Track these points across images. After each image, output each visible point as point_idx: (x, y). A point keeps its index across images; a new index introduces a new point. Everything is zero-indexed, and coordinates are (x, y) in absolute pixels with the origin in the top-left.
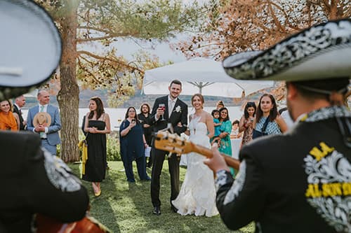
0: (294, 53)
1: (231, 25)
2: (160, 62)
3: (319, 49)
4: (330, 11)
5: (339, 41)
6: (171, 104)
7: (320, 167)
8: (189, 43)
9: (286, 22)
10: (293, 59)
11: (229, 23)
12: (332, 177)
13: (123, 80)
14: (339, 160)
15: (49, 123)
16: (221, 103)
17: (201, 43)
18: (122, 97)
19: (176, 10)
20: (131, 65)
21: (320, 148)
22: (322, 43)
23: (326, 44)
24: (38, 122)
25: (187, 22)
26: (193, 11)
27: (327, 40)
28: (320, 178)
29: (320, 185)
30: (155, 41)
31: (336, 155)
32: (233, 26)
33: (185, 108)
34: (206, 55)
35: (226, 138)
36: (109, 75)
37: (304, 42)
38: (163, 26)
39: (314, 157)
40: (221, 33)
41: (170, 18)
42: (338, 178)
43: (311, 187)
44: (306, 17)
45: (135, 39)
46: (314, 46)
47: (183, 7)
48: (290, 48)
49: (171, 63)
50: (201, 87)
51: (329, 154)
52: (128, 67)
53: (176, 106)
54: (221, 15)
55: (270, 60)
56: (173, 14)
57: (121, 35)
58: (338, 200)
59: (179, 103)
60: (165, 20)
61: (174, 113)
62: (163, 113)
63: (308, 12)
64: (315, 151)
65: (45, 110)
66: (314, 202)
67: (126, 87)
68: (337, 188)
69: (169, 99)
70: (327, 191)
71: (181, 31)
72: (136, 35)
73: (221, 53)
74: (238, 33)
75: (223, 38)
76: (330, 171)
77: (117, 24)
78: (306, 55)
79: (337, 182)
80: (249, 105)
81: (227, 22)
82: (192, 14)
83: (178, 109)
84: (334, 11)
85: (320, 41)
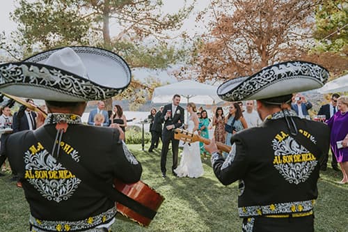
0: (254, 86)
1: (204, 61)
2: (161, 83)
3: (269, 82)
4: (262, 53)
5: (280, 76)
6: (174, 108)
7: (281, 146)
8: (179, 70)
9: (237, 59)
10: (254, 90)
11: (203, 59)
12: (288, 152)
13: (139, 94)
14: (292, 141)
15: (103, 121)
16: (201, 108)
17: (187, 71)
18: (138, 104)
19: (171, 51)
20: (144, 85)
21: (281, 135)
22: (270, 79)
23: (272, 79)
24: (97, 119)
25: (178, 58)
26: (182, 52)
27: (273, 77)
28: (281, 153)
29: (281, 156)
30: (159, 70)
31: (290, 139)
32: (206, 61)
33: (182, 111)
34: (190, 78)
35: (205, 130)
36: (130, 91)
37: (259, 79)
38: (164, 61)
39: (278, 140)
40: (198, 65)
41: (168, 56)
42: (291, 152)
43: (276, 157)
44: (248, 56)
45: (146, 69)
46: (265, 81)
47: (175, 49)
48: (251, 83)
49: (168, 84)
50: (188, 98)
51: (286, 138)
52: (142, 86)
53: (177, 110)
54: (199, 54)
55: (241, 91)
56: (170, 54)
57: (138, 66)
58: (291, 165)
59: (179, 108)
60: (165, 57)
61: (176, 114)
62: (170, 115)
63: (250, 53)
64: (278, 137)
65: (101, 113)
66: (277, 167)
67: (140, 98)
68: (290, 158)
69: (173, 105)
70: (285, 160)
71: (175, 63)
72: (147, 66)
73: (199, 77)
74: (209, 65)
75: (199, 68)
76: (287, 148)
77: (135, 60)
78: (261, 87)
79: (291, 154)
80: (218, 109)
81: (202, 58)
82: (181, 53)
83: (178, 112)
84: (264, 53)
85: (268, 77)
